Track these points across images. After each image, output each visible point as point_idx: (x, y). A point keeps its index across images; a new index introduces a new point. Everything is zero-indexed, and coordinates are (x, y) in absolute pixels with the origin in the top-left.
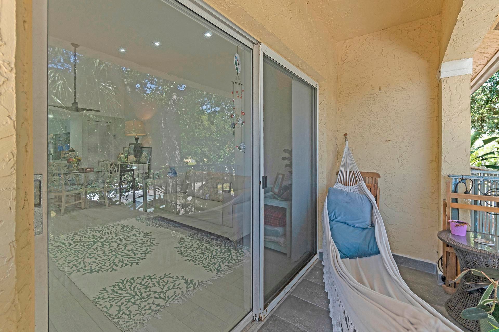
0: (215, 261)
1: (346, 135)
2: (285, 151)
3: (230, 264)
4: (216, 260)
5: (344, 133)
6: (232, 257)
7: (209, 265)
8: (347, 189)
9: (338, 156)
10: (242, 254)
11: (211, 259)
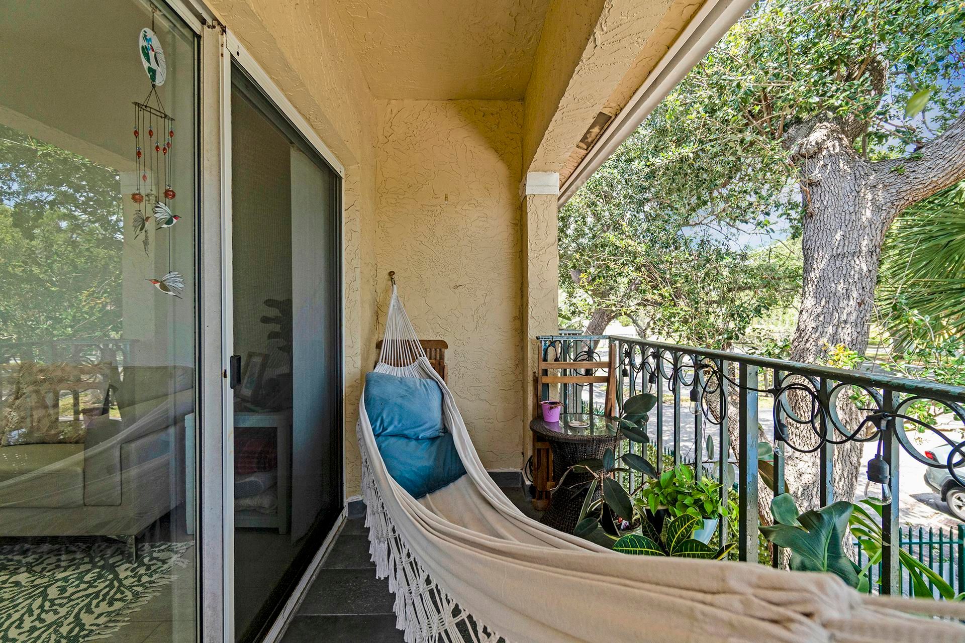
0: (57, 616)
1: (391, 274)
2: (270, 303)
3: (118, 605)
4: (63, 611)
5: (389, 271)
6: (121, 584)
7: (36, 634)
8: (398, 372)
9: (378, 313)
10: (153, 565)
11: (43, 616)
